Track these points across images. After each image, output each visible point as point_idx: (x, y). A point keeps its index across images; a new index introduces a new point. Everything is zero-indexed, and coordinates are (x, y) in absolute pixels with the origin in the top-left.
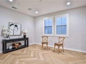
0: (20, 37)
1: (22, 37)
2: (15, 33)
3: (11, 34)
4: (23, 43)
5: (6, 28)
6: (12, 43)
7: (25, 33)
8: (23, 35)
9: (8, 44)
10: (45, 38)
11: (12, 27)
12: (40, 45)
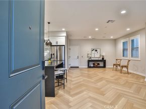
0: (100, 59)
1: (101, 59)
2: (96, 56)
3: (93, 56)
4: (101, 64)
5: (89, 53)
6: (93, 62)
7: (103, 56)
8: (101, 57)
9: (90, 63)
10: (119, 61)
11: (94, 51)
12: (111, 68)
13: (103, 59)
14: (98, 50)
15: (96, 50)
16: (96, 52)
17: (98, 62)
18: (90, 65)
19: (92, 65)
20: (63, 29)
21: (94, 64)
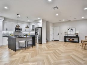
3: (69, 34)
7: (77, 33)
13: (77, 36)
14: (74, 29)
15: (72, 29)
16: (72, 31)
17: (73, 38)
18: (66, 40)
19: (68, 40)
20: (39, 19)
21: (69, 39)
